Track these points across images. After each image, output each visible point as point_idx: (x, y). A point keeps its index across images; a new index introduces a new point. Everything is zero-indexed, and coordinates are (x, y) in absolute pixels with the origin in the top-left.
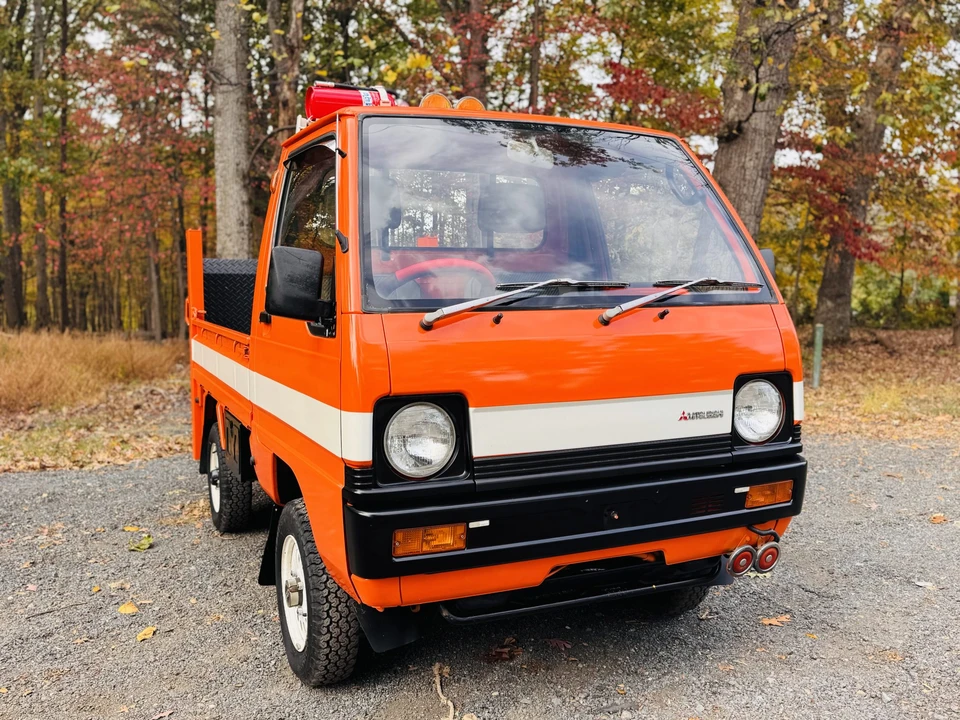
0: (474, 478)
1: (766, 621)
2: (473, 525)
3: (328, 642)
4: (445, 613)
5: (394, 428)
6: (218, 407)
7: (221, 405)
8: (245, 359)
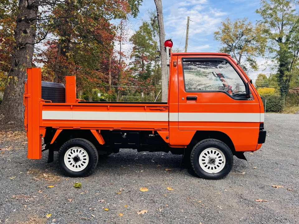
6: (94, 132)
7: (97, 131)
8: (161, 111)
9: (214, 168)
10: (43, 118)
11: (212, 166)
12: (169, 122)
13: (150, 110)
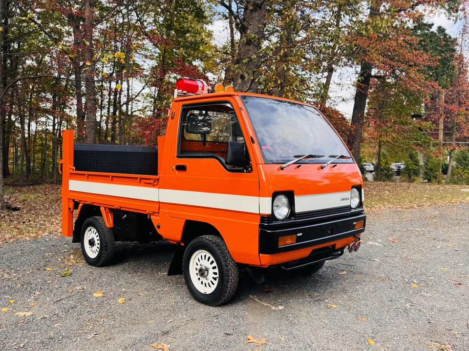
0: (296, 219)
1: (341, 274)
2: (298, 235)
3: (230, 285)
4: (283, 267)
5: (275, 202)
6: (102, 209)
7: (105, 208)
8: (154, 186)
9: (207, 285)
10: (70, 189)
11: (204, 281)
12: (159, 202)
13: (145, 183)
